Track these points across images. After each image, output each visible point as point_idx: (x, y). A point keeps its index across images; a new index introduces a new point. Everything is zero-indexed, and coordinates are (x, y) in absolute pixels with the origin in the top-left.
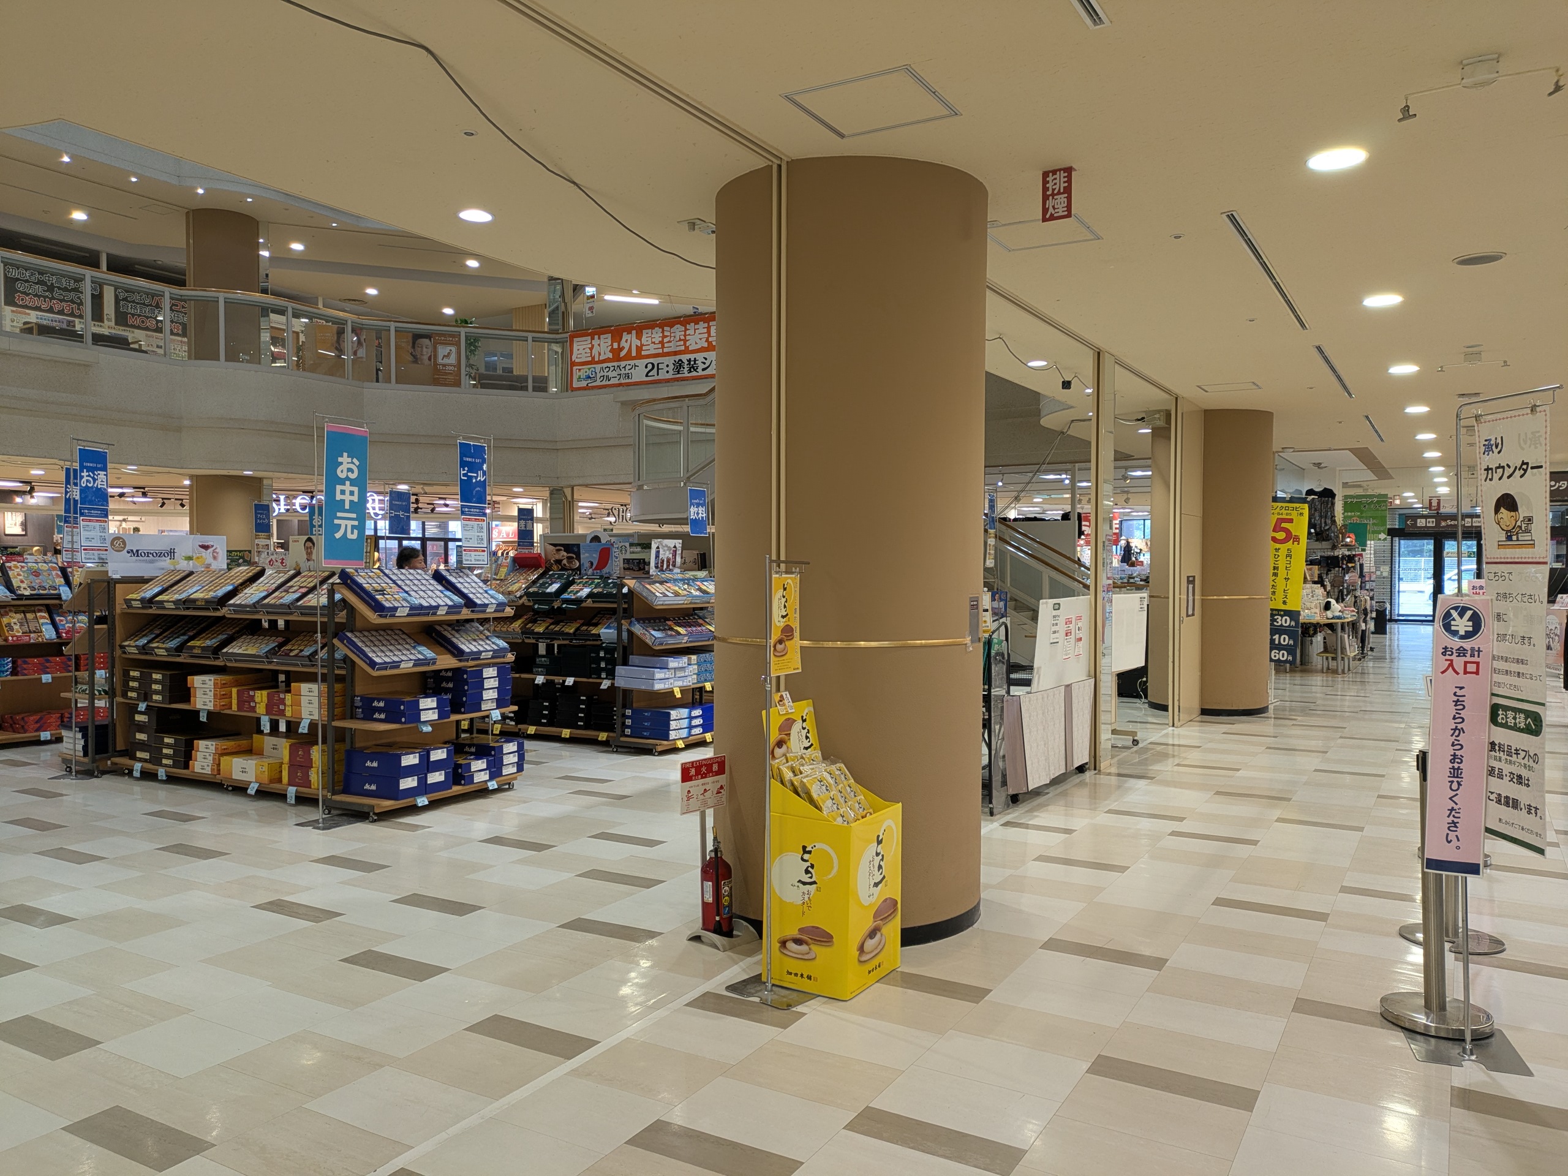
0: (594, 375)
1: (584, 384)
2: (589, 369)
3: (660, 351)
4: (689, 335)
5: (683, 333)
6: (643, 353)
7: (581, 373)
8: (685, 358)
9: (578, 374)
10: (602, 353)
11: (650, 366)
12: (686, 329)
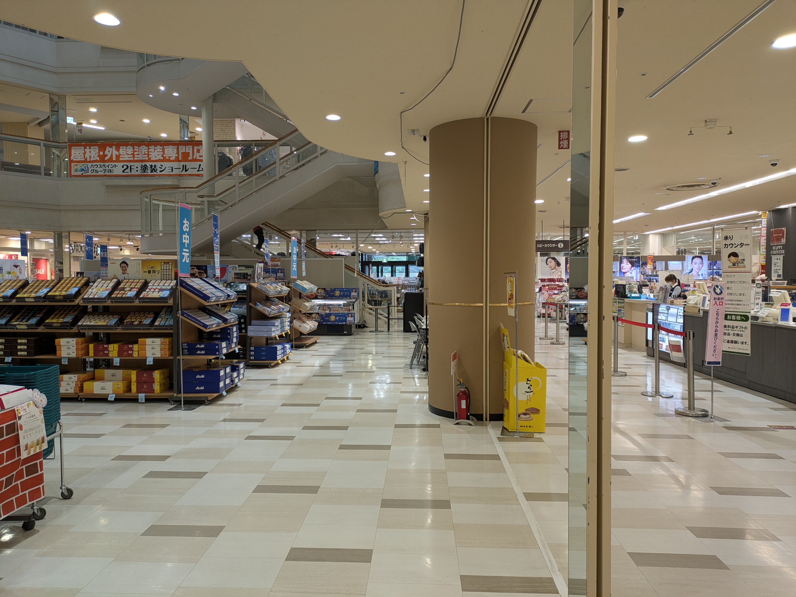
0: (87, 169)
1: (80, 173)
2: (83, 165)
3: (132, 159)
4: (151, 152)
5: (147, 150)
6: (121, 159)
7: (77, 167)
8: (148, 164)
9: (75, 167)
10: (92, 157)
11: (125, 167)
12: (149, 149)
